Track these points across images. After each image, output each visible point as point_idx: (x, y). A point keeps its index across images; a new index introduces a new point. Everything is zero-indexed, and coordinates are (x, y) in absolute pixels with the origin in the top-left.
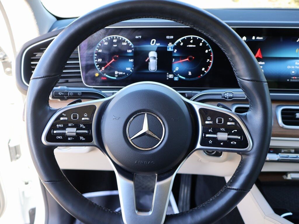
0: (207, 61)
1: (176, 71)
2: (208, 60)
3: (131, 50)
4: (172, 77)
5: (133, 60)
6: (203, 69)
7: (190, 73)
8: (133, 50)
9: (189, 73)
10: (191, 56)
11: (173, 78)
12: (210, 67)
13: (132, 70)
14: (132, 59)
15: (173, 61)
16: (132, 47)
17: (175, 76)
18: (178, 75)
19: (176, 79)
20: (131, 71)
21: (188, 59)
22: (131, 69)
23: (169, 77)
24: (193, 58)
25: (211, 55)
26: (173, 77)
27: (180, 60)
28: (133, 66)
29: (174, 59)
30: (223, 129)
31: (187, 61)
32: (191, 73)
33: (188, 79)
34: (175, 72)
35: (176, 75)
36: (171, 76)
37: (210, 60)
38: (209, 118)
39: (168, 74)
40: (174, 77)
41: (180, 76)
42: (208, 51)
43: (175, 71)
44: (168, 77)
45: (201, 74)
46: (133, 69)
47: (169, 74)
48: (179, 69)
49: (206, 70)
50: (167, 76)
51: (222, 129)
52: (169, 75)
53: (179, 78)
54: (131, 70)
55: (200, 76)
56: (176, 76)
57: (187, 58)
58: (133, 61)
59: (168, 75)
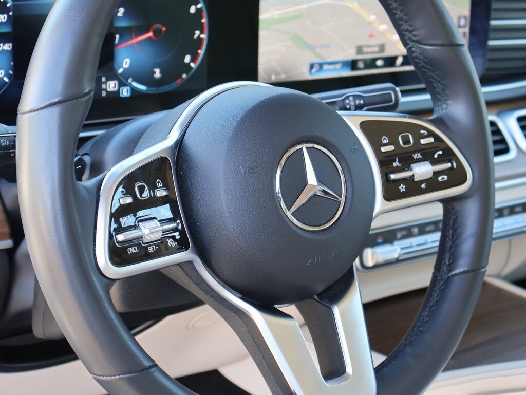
0: (196, 37)
1: (125, 69)
2: (197, 33)
3: (6, 16)
4: (115, 87)
5: (11, 44)
6: (187, 59)
7: (158, 74)
8: (11, 14)
9: (155, 73)
10: (158, 26)
11: (118, 92)
12: (201, 52)
13: (9, 76)
14: (8, 43)
15: (117, 41)
16: (8, 5)
17: (122, 84)
18: (130, 80)
19: (125, 92)
20: (6, 79)
21: (150, 34)
22: (7, 75)
23: (109, 90)
24: (161, 30)
25: (202, 18)
26: (116, 89)
27: (132, 39)
28: (12, 63)
29: (117, 36)
30: (418, 156)
31: (150, 38)
32: (161, 72)
33: (154, 90)
34: (121, 74)
35: (123, 80)
36: (112, 86)
37: (202, 33)
38: (384, 139)
39: (104, 79)
40: (120, 87)
41: (135, 84)
42: (197, 9)
43: (121, 71)
44: (106, 90)
45: (184, 73)
46: (11, 72)
47: (108, 80)
48: (131, 64)
49: (193, 60)
50: (103, 86)
51: (416, 155)
52: (108, 83)
53: (133, 90)
54: (4, 76)
55: (180, 80)
56: (125, 85)
57: (148, 32)
58: (10, 49)
59: (106, 83)
